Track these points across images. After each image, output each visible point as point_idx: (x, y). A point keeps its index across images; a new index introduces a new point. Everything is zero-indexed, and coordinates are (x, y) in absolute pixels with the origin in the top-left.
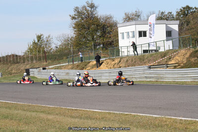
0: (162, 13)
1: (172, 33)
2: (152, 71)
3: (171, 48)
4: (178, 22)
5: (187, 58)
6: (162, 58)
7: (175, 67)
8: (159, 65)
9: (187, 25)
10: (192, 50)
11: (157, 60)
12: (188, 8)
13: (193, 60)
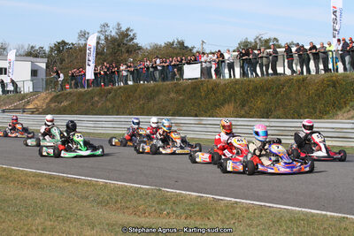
0: (32, 47)
1: (39, 73)
2: (6, 115)
3: (31, 90)
4: (46, 60)
5: (48, 104)
6: (19, 101)
7: (33, 113)
8: (15, 109)
9: (61, 64)
10: (54, 94)
11: (13, 103)
12: (64, 43)
13: (53, 105)
